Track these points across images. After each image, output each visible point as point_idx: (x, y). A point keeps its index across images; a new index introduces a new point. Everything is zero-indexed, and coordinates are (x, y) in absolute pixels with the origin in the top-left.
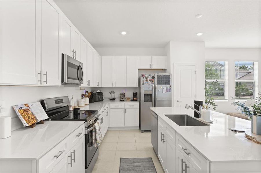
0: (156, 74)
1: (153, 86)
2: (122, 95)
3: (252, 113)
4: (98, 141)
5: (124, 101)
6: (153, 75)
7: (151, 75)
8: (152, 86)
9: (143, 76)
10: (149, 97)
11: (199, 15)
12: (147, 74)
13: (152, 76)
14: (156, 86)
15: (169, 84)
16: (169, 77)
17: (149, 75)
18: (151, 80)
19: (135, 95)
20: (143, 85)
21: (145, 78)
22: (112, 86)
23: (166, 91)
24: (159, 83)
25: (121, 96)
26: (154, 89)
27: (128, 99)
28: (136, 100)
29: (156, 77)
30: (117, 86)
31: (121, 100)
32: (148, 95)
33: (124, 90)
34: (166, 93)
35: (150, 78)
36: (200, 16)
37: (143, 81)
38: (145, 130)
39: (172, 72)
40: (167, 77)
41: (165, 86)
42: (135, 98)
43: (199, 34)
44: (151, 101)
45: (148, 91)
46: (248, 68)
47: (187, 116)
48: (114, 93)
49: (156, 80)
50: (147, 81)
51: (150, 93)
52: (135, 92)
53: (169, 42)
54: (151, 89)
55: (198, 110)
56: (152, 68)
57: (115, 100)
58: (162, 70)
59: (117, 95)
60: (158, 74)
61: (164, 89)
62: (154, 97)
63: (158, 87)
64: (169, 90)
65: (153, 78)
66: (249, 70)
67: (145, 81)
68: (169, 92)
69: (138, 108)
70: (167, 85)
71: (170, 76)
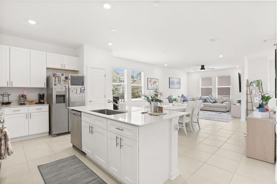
0: (70, 75)
1: (67, 87)
2: (22, 97)
3: (151, 100)
4: (10, 150)
5: (25, 104)
6: (67, 75)
7: (64, 74)
8: (65, 86)
9: (55, 76)
10: (62, 98)
11: (113, 29)
12: (59, 74)
13: (65, 77)
14: (70, 87)
15: (83, 85)
16: (83, 79)
17: (62, 75)
18: (64, 81)
19: (41, 97)
20: (55, 85)
21: (57, 78)
22: (6, 86)
23: (80, 92)
24: (73, 84)
25: (20, 99)
26: (67, 90)
27: (32, 102)
28: (43, 103)
29: (69, 78)
30: (14, 85)
31: (21, 104)
32: (60, 96)
33: (24, 91)
34: (80, 94)
35: (63, 78)
36: (115, 30)
37: (55, 81)
38: (57, 134)
39: (85, 74)
40: (81, 78)
41: (79, 87)
42: (42, 101)
43: (110, 44)
44: (64, 102)
45: (61, 92)
46: (134, 77)
47: (107, 110)
48: (8, 95)
49: (70, 81)
50: (59, 81)
51: (63, 94)
52: (42, 94)
53: (83, 45)
54: (64, 90)
55: (117, 104)
56: (64, 68)
57: (11, 104)
58: (74, 71)
59: (13, 97)
60: (71, 75)
61: (78, 90)
62: (68, 99)
63: (72, 87)
64: (82, 91)
65: (66, 78)
66: (135, 79)
67: (57, 81)
68: (83, 92)
69: (48, 111)
70: (82, 86)
71: (84, 77)
